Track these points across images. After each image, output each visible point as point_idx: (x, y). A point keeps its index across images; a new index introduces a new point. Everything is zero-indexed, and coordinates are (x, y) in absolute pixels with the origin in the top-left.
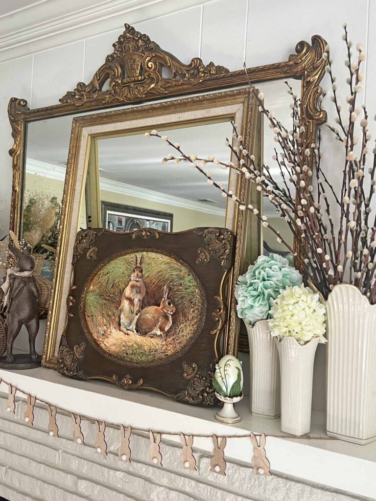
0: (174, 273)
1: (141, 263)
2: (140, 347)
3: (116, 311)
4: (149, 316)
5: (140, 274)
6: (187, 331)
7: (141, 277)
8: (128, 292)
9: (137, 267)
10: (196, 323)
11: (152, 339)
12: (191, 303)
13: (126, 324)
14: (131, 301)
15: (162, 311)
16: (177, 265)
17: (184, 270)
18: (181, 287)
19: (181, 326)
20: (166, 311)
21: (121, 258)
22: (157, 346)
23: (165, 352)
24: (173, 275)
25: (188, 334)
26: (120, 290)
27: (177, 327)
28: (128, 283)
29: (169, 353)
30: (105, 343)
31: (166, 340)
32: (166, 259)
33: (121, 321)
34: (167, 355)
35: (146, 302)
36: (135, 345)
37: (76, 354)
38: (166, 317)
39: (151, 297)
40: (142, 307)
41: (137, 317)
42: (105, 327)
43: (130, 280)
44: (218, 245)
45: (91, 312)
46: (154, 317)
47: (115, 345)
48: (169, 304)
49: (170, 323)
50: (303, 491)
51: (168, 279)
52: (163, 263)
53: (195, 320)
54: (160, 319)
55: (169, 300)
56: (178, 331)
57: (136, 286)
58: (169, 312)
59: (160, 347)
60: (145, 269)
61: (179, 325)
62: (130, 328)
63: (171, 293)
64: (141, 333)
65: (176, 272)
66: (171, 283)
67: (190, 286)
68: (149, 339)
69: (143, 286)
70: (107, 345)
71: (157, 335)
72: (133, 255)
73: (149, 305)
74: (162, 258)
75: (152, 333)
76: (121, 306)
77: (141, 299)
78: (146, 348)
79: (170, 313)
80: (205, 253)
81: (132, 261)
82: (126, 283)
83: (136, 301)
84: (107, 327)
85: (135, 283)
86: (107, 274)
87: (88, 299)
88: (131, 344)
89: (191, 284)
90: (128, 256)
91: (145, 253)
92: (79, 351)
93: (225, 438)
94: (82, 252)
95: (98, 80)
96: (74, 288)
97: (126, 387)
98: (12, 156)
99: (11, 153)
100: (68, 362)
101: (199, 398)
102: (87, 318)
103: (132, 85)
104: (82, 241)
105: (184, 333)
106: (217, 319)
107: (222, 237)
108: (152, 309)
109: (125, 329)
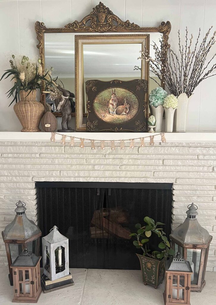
0: (128, 94)
1: (114, 92)
2: (118, 119)
3: (107, 108)
4: (120, 109)
5: (115, 96)
6: (134, 112)
7: (116, 96)
8: (111, 102)
9: (113, 93)
10: (137, 109)
11: (123, 116)
12: (135, 103)
13: (112, 112)
14: (113, 105)
15: (125, 107)
16: (129, 92)
17: (131, 93)
18: (131, 99)
21: (106, 90)
26: (108, 101)
29: (129, 119)
32: (124, 90)
33: (110, 111)
37: (94, 124)
38: (127, 109)
39: (120, 102)
40: (117, 106)
41: (116, 109)
42: (104, 114)
43: (111, 98)
44: (143, 85)
45: (97, 110)
46: (122, 109)
47: (109, 119)
48: (127, 104)
50: (169, 149)
51: (126, 96)
54: (124, 109)
56: (131, 112)
59: (126, 117)
61: (131, 110)
62: (114, 113)
63: (127, 101)
64: (118, 114)
66: (127, 98)
68: (122, 116)
70: (106, 119)
71: (124, 114)
72: (111, 89)
73: (120, 105)
74: (122, 90)
75: (122, 114)
76: (109, 106)
77: (116, 104)
78: (121, 119)
79: (128, 107)
80: (138, 87)
82: (110, 99)
83: (114, 104)
85: (113, 99)
86: (101, 96)
87: (95, 105)
88: (115, 118)
89: (134, 98)
90: (109, 89)
91: (115, 88)
92: (96, 123)
93: (153, 136)
94: (90, 89)
95: (85, 21)
96: (89, 102)
97: (116, 131)
98: (39, 48)
99: (38, 47)
100: (92, 127)
101: (141, 129)
102: (96, 112)
103: (101, 25)
104: (89, 85)
105: (134, 113)
106: (145, 107)
107: (144, 82)
108: (121, 106)
109: (112, 114)
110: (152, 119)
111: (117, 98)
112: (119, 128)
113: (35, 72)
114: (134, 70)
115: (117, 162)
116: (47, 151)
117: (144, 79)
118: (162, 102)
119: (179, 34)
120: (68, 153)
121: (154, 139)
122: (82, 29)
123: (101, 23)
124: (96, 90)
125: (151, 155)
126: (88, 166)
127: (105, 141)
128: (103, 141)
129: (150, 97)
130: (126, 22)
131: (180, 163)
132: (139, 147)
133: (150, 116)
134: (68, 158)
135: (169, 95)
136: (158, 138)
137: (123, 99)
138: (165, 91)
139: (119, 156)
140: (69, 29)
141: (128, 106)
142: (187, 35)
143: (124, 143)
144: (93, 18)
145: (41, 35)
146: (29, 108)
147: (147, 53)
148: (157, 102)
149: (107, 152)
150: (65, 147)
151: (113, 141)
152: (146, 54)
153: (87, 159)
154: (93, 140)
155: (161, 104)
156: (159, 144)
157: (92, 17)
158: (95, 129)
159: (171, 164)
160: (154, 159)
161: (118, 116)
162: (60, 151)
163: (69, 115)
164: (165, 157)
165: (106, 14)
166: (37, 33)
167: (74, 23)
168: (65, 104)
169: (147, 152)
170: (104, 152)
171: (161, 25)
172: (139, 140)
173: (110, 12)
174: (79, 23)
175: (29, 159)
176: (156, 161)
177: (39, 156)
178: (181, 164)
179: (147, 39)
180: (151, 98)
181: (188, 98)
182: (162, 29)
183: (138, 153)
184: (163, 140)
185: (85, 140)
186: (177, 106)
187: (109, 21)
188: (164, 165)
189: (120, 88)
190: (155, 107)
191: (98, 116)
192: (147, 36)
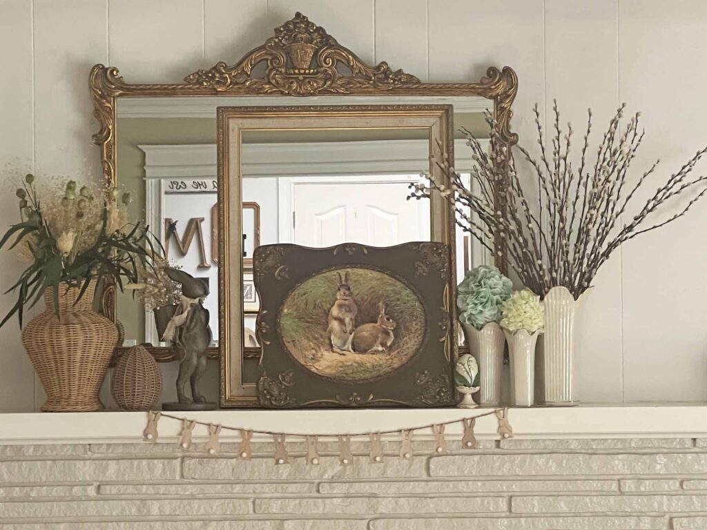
0: (389, 288)
1: (346, 280)
2: (361, 364)
4: (365, 334)
5: (347, 292)
6: (411, 344)
7: (351, 294)
8: (335, 311)
9: (342, 286)
10: (420, 335)
11: (374, 356)
12: (413, 316)
13: (339, 345)
14: (341, 321)
15: (380, 327)
16: (391, 280)
17: (399, 285)
18: (398, 302)
19: (405, 339)
20: (385, 327)
21: (320, 276)
22: (380, 361)
23: (390, 366)
24: (388, 290)
26: (325, 311)
27: (400, 341)
29: (396, 366)
30: (317, 367)
31: (390, 355)
32: (376, 274)
33: (333, 342)
34: (393, 368)
36: (354, 364)
37: (284, 382)
38: (386, 333)
39: (365, 314)
40: (356, 326)
41: (351, 336)
42: (314, 351)
43: (336, 299)
44: (436, 259)
45: (292, 337)
46: (372, 334)
47: (329, 367)
48: (388, 319)
49: (392, 338)
51: (382, 295)
52: (373, 279)
53: (419, 332)
54: (380, 335)
55: (387, 316)
56: (401, 344)
57: (345, 305)
58: (389, 328)
59: (384, 361)
61: (402, 338)
62: (345, 347)
64: (359, 351)
65: (391, 287)
66: (387, 299)
67: (408, 301)
68: (371, 356)
69: (353, 304)
70: (320, 368)
71: (378, 351)
72: (335, 273)
73: (364, 323)
74: (372, 274)
75: (373, 349)
76: (330, 326)
77: (353, 317)
78: (368, 365)
80: (422, 267)
81: (335, 279)
82: (332, 303)
83: (347, 320)
84: (316, 351)
85: (341, 301)
86: (304, 294)
87: (283, 324)
88: (350, 363)
89: (409, 299)
90: (328, 274)
91: (349, 270)
92: (287, 379)
93: (473, 419)
94: (267, 272)
95: (251, 65)
96: (265, 312)
97: (354, 405)
98: (101, 145)
99: (98, 140)
100: (276, 393)
101: (435, 398)
102: (287, 344)
103: (301, 78)
104: (265, 259)
105: (409, 345)
106: (444, 327)
107: (440, 251)
108: (368, 326)
109: (339, 351)
110: (466, 366)
111: (355, 302)
112: (365, 397)
113: (99, 227)
114: (408, 198)
115: (360, 506)
116: (124, 475)
117: (440, 241)
118: (495, 312)
119: (538, 115)
120: (193, 481)
121: (476, 430)
122: (240, 88)
123: (299, 69)
124: (287, 276)
125: (470, 483)
126: (260, 522)
127: (320, 439)
128: (314, 436)
129: (459, 296)
130: (378, 68)
131: (563, 506)
132: (430, 457)
133: (460, 355)
134: (193, 497)
135: (517, 292)
136: (487, 425)
137: (375, 304)
138: (504, 278)
139: (366, 488)
140: (198, 88)
141: (390, 326)
142: (557, 120)
143: (380, 442)
144: (275, 58)
145: (108, 105)
146: (81, 338)
147: (446, 163)
148: (481, 312)
149: (326, 476)
150: (182, 462)
151: (344, 439)
152: (443, 166)
153: (257, 501)
154: (282, 434)
155: (495, 319)
156: (494, 444)
157: (271, 55)
158: (286, 397)
159: (536, 511)
160: (482, 494)
161: (358, 357)
162: (168, 473)
163: (201, 357)
164: (515, 487)
165: (316, 44)
166: (95, 99)
167: (215, 68)
168: (191, 321)
169: (456, 473)
170: (314, 473)
171: (486, 76)
172: (428, 431)
173: (326, 40)
174: (232, 69)
175: (63, 505)
176: (488, 503)
177: (95, 494)
178: (565, 509)
179: (443, 120)
180: (464, 301)
181: (575, 300)
182: (490, 88)
183: (429, 475)
184: (504, 429)
185: (254, 434)
186: (541, 324)
187: (324, 65)
188: (513, 515)
189: (361, 268)
190: (477, 328)
191: (294, 358)
192: (443, 111)
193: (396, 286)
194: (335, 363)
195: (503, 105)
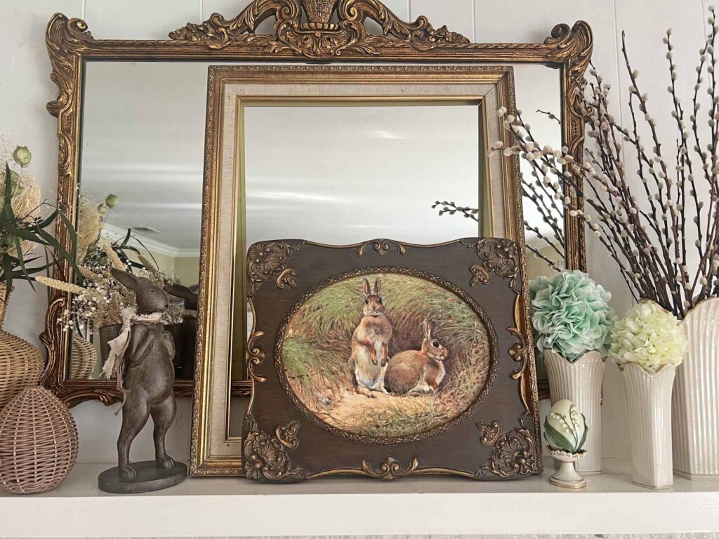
0: (436, 301)
1: (376, 289)
2: (399, 412)
3: (345, 364)
4: (405, 366)
5: (378, 306)
6: (471, 379)
8: (361, 333)
10: (483, 368)
11: (417, 399)
12: (471, 340)
13: (366, 382)
14: (369, 347)
15: (425, 356)
16: (438, 290)
17: (451, 296)
18: (450, 321)
19: (461, 373)
20: (432, 356)
21: (340, 283)
22: (427, 407)
23: (441, 415)
24: (435, 304)
25: (474, 384)
26: (346, 332)
27: (455, 377)
28: (360, 320)
29: (450, 415)
30: (333, 416)
31: (440, 398)
32: (418, 282)
33: (357, 378)
34: (446, 418)
35: (395, 346)
36: (388, 411)
37: (283, 442)
38: (434, 365)
39: (403, 336)
41: (385, 369)
42: (330, 391)
43: (363, 316)
44: (502, 260)
45: (298, 371)
46: (413, 367)
47: (352, 416)
48: (436, 345)
49: (442, 372)
51: (427, 310)
52: (414, 287)
53: (482, 364)
54: (425, 369)
55: (435, 340)
56: (457, 381)
57: (374, 324)
58: (438, 357)
59: (433, 408)
60: (386, 298)
61: (457, 373)
62: (375, 386)
64: (395, 392)
65: (439, 299)
66: (435, 316)
67: (463, 318)
68: (412, 399)
69: (387, 323)
70: (338, 418)
71: (424, 392)
72: (361, 279)
73: (402, 349)
74: (411, 281)
75: (415, 389)
76: (353, 354)
77: (386, 341)
78: (409, 413)
79: (439, 359)
80: (482, 272)
81: (362, 288)
82: (356, 320)
83: (378, 346)
84: (333, 392)
85: (371, 319)
86: (318, 308)
87: (287, 351)
88: (381, 411)
89: (465, 316)
90: (351, 280)
91: (380, 275)
92: (290, 435)
95: (255, 16)
96: (260, 334)
98: (56, 115)
99: (53, 109)
100: (270, 458)
101: (513, 468)
102: (291, 381)
103: (318, 34)
104: (263, 260)
106: (520, 358)
107: (507, 250)
108: (409, 354)
109: (366, 390)
110: (568, 420)
112: (406, 464)
117: (502, 237)
118: (598, 335)
123: (316, 23)
124: (293, 283)
130: (417, 23)
137: (417, 322)
138: (599, 287)
140: (185, 45)
141: (439, 354)
144: (285, 6)
145: (68, 64)
148: (576, 336)
155: (598, 347)
157: (279, 2)
158: (285, 467)
161: (393, 401)
166: (52, 57)
167: (208, 21)
171: (552, 35)
174: (230, 22)
179: (501, 86)
187: (348, 16)
189: (399, 273)
190: (568, 359)
191: (300, 402)
192: (501, 76)
193: (446, 298)
194: (360, 410)
195: (577, 68)
